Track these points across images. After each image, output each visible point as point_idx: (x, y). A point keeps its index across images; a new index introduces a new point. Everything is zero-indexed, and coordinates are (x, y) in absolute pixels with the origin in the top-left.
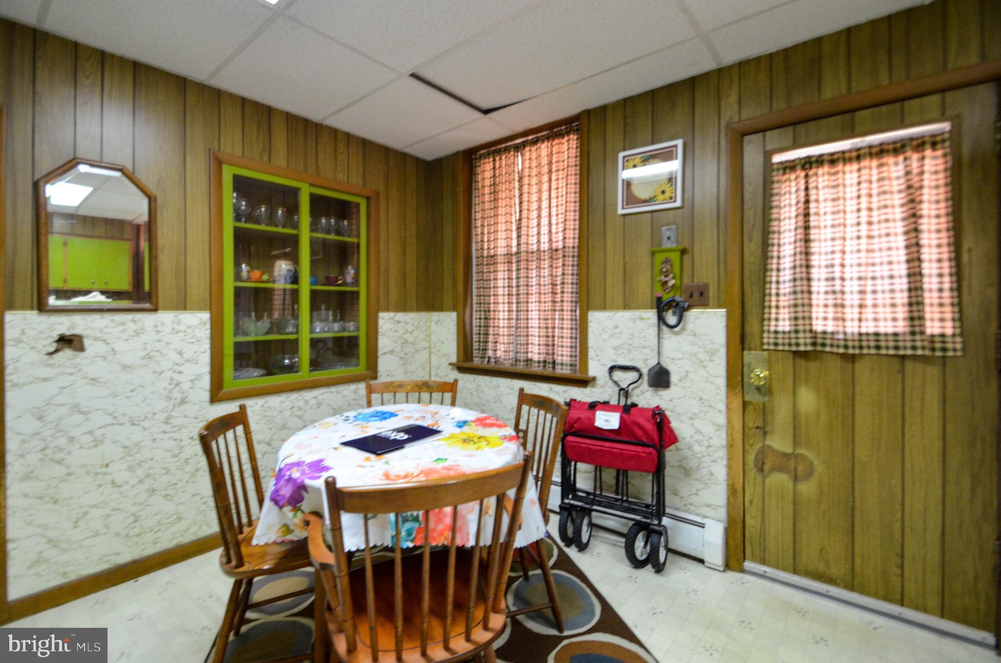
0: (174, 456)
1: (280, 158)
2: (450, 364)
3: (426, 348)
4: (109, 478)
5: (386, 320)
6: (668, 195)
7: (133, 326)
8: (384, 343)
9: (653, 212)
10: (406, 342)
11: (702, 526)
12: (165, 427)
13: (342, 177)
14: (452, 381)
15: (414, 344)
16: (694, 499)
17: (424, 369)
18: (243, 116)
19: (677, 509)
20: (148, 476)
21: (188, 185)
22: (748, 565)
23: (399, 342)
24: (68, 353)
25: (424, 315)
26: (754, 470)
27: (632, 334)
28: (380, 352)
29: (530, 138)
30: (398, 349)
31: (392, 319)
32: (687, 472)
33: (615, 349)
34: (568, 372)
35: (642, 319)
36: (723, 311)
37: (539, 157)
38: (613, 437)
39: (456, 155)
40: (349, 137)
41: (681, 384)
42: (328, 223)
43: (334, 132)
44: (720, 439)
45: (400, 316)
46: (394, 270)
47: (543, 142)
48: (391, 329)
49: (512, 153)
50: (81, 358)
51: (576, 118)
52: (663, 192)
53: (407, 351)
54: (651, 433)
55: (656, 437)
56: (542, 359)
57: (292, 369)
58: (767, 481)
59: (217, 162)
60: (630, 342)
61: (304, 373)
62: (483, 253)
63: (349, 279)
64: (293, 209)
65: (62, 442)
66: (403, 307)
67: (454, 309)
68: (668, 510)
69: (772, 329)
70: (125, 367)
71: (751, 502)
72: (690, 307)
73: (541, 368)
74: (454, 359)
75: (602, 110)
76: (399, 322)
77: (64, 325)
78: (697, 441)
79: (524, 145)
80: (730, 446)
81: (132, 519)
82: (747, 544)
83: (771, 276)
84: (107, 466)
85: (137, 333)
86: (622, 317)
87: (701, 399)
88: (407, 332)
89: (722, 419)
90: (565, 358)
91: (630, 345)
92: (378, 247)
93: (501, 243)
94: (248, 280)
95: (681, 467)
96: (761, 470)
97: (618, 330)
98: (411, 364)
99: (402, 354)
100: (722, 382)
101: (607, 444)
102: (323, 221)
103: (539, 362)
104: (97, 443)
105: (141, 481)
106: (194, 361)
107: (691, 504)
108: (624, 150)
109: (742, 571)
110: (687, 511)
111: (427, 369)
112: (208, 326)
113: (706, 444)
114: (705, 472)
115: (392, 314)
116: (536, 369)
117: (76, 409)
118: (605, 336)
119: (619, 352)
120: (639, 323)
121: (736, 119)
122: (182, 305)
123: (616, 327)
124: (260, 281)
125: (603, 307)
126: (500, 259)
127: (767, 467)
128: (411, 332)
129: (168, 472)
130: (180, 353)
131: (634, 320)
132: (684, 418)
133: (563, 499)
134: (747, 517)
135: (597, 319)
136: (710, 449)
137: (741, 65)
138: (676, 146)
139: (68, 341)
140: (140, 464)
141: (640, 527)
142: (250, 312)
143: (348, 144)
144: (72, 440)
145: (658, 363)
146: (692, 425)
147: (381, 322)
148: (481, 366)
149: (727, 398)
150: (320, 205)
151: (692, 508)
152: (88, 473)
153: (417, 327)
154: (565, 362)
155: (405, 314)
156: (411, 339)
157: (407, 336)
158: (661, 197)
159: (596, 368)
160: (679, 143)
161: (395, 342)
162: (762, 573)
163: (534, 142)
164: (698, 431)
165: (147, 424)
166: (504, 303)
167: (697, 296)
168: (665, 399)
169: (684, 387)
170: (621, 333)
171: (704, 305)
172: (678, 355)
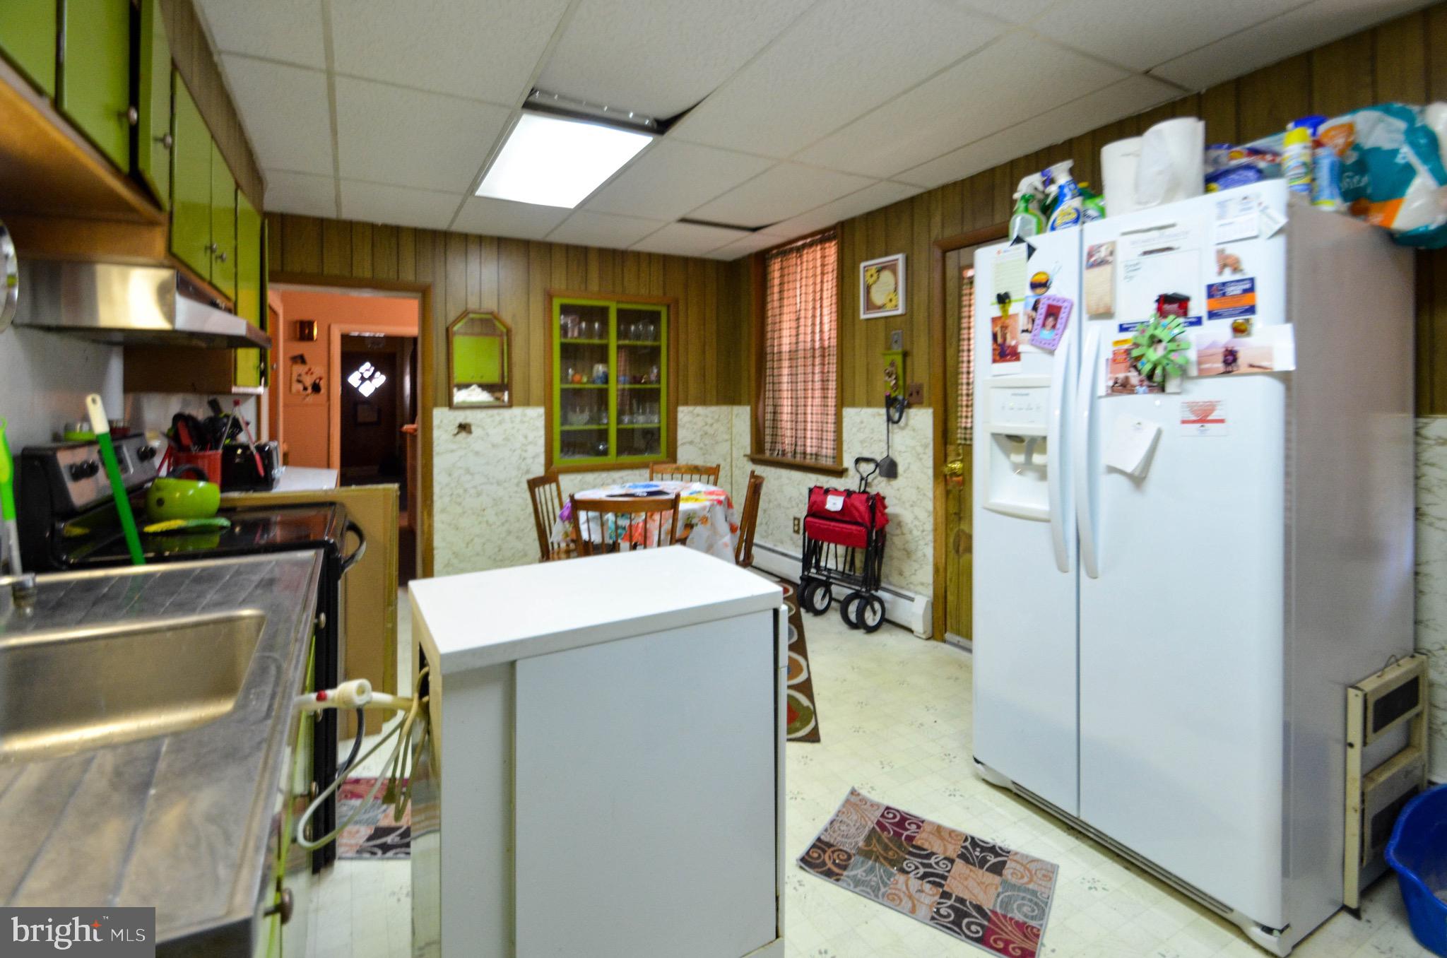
0: (523, 510)
1: (594, 286)
2: (745, 456)
3: (727, 441)
4: (485, 519)
5: (685, 414)
6: (894, 303)
7: (498, 418)
8: (682, 434)
9: (886, 318)
10: (706, 433)
11: (912, 600)
12: (516, 489)
13: (643, 291)
14: (714, 465)
15: (713, 436)
16: (913, 579)
17: (725, 460)
18: (567, 257)
19: (902, 588)
20: (507, 521)
21: (531, 317)
22: (948, 636)
23: (699, 434)
24: (463, 434)
25: (723, 410)
26: (953, 552)
27: (872, 429)
28: (679, 442)
29: (808, 240)
30: (697, 440)
31: (689, 412)
32: (909, 553)
33: (862, 442)
34: (831, 463)
35: (876, 416)
36: (930, 411)
37: (815, 259)
38: (838, 517)
39: (749, 256)
40: (650, 256)
41: (905, 475)
42: (637, 328)
43: (638, 255)
44: (929, 526)
45: (699, 410)
46: (693, 369)
47: (817, 245)
48: (690, 422)
49: (794, 255)
50: (471, 438)
51: (834, 227)
52: (891, 300)
53: (707, 442)
54: (863, 514)
55: (867, 517)
56: (814, 452)
57: (605, 453)
58: (961, 560)
59: (549, 296)
60: (871, 436)
61: (612, 457)
62: (773, 349)
63: (653, 377)
64: (605, 324)
65: (461, 491)
66: (703, 401)
67: (749, 403)
68: (883, 585)
69: (963, 425)
70: (494, 446)
71: (951, 580)
72: (910, 406)
73: (814, 460)
74: (748, 451)
75: (852, 221)
76: (698, 415)
77: (461, 416)
78: (916, 526)
79: (804, 246)
80: (935, 530)
81: (496, 550)
82: (948, 617)
83: (962, 378)
84: (484, 510)
85: (501, 423)
86: (866, 413)
87: (918, 488)
88: (706, 424)
89: (930, 506)
90: (829, 451)
91: (872, 438)
92: (677, 352)
93: (786, 341)
94: (573, 382)
95: (905, 550)
96: (957, 551)
97: (863, 425)
98: (711, 455)
99: (702, 445)
100: (930, 472)
101: (833, 524)
102: (633, 328)
103: (811, 454)
104: (479, 495)
105: (503, 524)
106: (534, 443)
107: (911, 583)
108: (867, 260)
109: (944, 641)
110: (909, 590)
111: (729, 460)
112: (543, 417)
113: (921, 528)
114: (920, 554)
115: (691, 408)
116: (809, 461)
117: (468, 471)
118: (855, 430)
119: (865, 445)
120: (875, 419)
121: (940, 237)
122: (527, 403)
123: (862, 422)
124: (580, 382)
125: (853, 405)
126: (785, 356)
127: (961, 549)
128: (712, 425)
129: (518, 520)
130: (526, 437)
131: (873, 415)
132: (907, 505)
133: (803, 572)
134: (948, 593)
135: (849, 413)
136: (925, 533)
137: (944, 188)
138: (897, 260)
139: (464, 428)
140: (502, 512)
141: (856, 595)
142: (575, 408)
143: (650, 263)
144: (465, 491)
145: (888, 456)
146: (913, 512)
147: (680, 416)
148: (771, 458)
149: (934, 487)
150: (626, 317)
151: (912, 587)
152: (474, 514)
153: (718, 421)
154: (829, 455)
155: (704, 407)
156: (711, 431)
157: (707, 428)
158: (889, 306)
159: (848, 462)
160: (900, 258)
161: (695, 433)
162: (956, 642)
163: (811, 245)
164: (916, 518)
165: (506, 485)
166: (787, 398)
167: (915, 394)
168: (889, 487)
169: (907, 478)
170: (865, 427)
171: (920, 403)
172: (903, 449)
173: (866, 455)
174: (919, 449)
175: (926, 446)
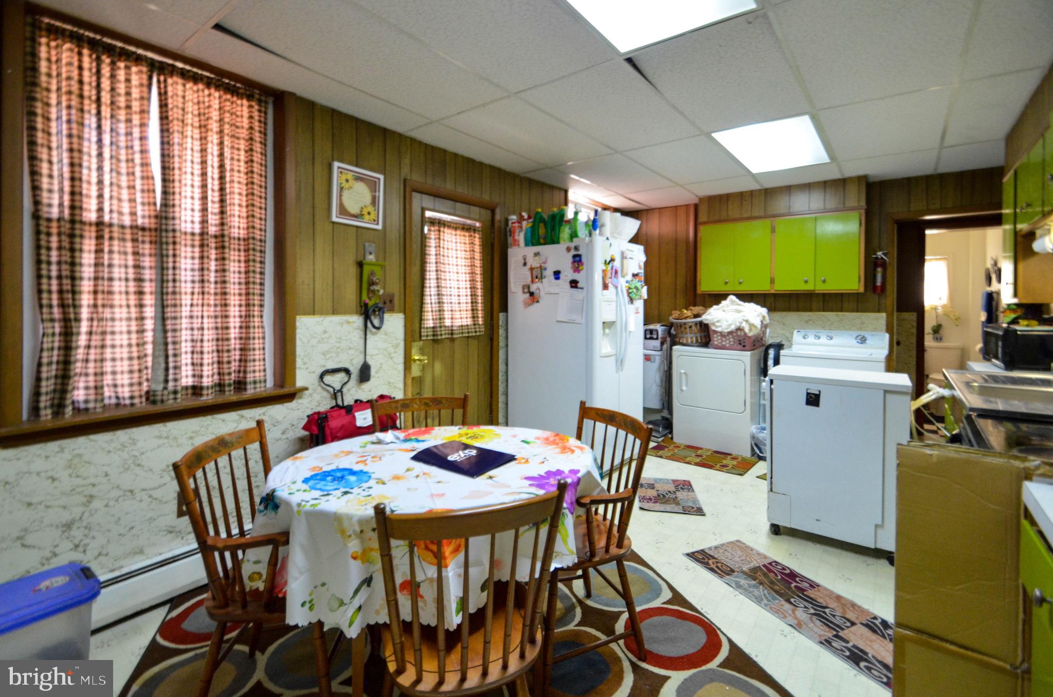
6: (372, 215)
9: (357, 227)
27: (340, 338)
33: (324, 354)
35: (348, 322)
36: (401, 316)
41: (377, 376)
52: (369, 213)
56: (210, 383)
60: (338, 345)
69: (426, 326)
72: (386, 312)
73: (213, 395)
86: (331, 321)
87: (389, 383)
90: (258, 374)
97: (327, 335)
103: (207, 387)
118: (314, 341)
119: (329, 356)
120: (345, 326)
123: (325, 332)
125: (312, 314)
131: (342, 324)
135: (305, 324)
138: (379, 179)
145: (365, 361)
154: (258, 378)
158: (367, 217)
159: (305, 380)
160: (382, 178)
167: (388, 302)
168: (360, 391)
169: (378, 377)
170: (330, 337)
171: (392, 310)
172: (376, 352)
173: (331, 365)
174: (391, 350)
175: (397, 346)
